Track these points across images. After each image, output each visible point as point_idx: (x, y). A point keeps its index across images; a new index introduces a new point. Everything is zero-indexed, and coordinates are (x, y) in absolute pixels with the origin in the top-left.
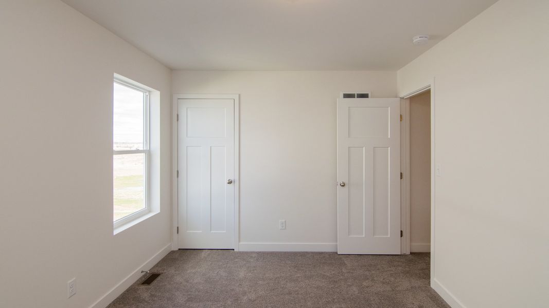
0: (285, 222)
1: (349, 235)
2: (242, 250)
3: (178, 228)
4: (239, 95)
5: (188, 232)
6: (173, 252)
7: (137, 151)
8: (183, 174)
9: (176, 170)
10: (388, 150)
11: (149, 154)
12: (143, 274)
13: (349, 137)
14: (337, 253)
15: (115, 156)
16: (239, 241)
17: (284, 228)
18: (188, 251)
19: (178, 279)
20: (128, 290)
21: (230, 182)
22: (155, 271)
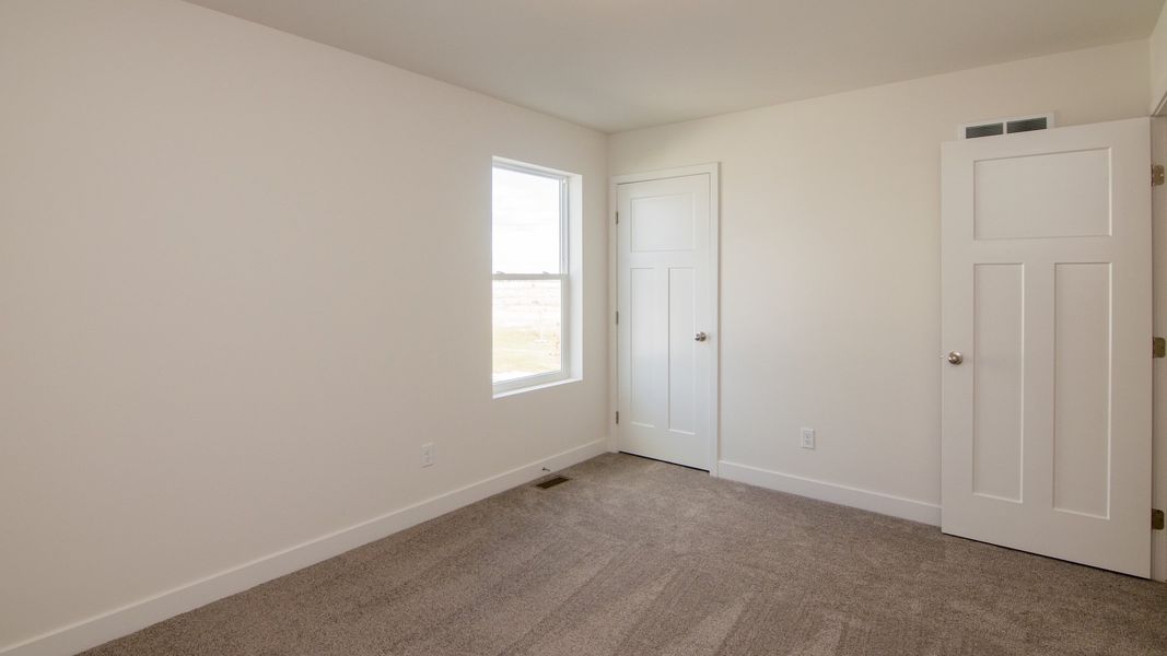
0: (814, 432)
1: (973, 490)
2: (724, 475)
3: (617, 413)
4: (720, 164)
5: (634, 423)
6: (609, 454)
7: (545, 277)
8: (623, 318)
9: (615, 311)
10: (1108, 268)
11: (567, 281)
12: (546, 473)
13: (975, 238)
14: (940, 529)
15: (495, 284)
16: (719, 457)
17: (811, 446)
18: (630, 459)
19: (588, 493)
20: (514, 490)
21: (702, 338)
22: (565, 475)
